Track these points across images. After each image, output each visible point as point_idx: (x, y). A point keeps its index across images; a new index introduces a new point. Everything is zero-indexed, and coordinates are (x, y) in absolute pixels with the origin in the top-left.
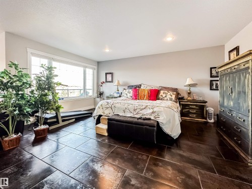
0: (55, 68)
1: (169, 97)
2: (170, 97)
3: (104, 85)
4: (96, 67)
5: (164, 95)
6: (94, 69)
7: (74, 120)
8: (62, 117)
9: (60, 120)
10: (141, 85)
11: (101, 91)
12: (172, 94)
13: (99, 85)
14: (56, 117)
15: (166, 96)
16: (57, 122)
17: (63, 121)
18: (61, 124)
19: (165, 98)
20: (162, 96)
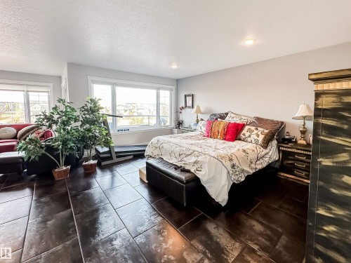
0: (100, 99)
1: (254, 137)
2: (256, 138)
3: (183, 111)
4: (174, 88)
5: (247, 134)
6: (171, 90)
7: (132, 156)
8: (116, 153)
9: (114, 156)
10: (227, 114)
11: (181, 119)
12: (259, 133)
13: (178, 111)
14: (109, 152)
15: (250, 136)
16: (111, 158)
17: (118, 157)
18: (115, 160)
19: (249, 139)
20: (244, 134)
